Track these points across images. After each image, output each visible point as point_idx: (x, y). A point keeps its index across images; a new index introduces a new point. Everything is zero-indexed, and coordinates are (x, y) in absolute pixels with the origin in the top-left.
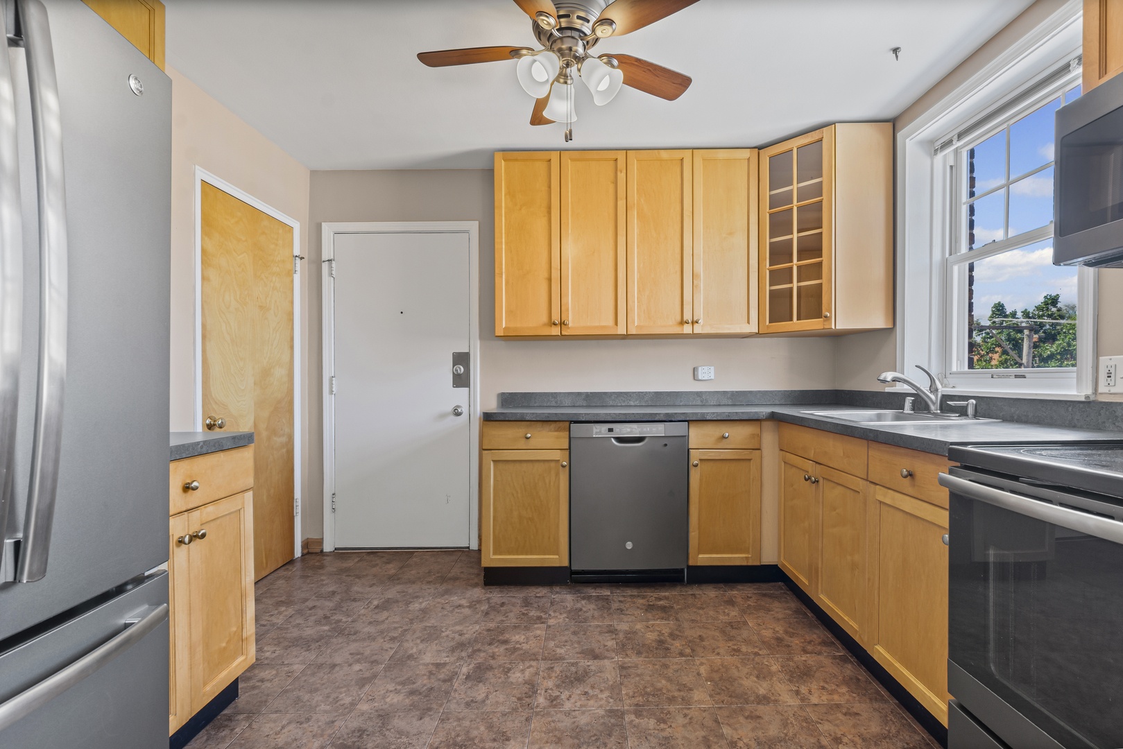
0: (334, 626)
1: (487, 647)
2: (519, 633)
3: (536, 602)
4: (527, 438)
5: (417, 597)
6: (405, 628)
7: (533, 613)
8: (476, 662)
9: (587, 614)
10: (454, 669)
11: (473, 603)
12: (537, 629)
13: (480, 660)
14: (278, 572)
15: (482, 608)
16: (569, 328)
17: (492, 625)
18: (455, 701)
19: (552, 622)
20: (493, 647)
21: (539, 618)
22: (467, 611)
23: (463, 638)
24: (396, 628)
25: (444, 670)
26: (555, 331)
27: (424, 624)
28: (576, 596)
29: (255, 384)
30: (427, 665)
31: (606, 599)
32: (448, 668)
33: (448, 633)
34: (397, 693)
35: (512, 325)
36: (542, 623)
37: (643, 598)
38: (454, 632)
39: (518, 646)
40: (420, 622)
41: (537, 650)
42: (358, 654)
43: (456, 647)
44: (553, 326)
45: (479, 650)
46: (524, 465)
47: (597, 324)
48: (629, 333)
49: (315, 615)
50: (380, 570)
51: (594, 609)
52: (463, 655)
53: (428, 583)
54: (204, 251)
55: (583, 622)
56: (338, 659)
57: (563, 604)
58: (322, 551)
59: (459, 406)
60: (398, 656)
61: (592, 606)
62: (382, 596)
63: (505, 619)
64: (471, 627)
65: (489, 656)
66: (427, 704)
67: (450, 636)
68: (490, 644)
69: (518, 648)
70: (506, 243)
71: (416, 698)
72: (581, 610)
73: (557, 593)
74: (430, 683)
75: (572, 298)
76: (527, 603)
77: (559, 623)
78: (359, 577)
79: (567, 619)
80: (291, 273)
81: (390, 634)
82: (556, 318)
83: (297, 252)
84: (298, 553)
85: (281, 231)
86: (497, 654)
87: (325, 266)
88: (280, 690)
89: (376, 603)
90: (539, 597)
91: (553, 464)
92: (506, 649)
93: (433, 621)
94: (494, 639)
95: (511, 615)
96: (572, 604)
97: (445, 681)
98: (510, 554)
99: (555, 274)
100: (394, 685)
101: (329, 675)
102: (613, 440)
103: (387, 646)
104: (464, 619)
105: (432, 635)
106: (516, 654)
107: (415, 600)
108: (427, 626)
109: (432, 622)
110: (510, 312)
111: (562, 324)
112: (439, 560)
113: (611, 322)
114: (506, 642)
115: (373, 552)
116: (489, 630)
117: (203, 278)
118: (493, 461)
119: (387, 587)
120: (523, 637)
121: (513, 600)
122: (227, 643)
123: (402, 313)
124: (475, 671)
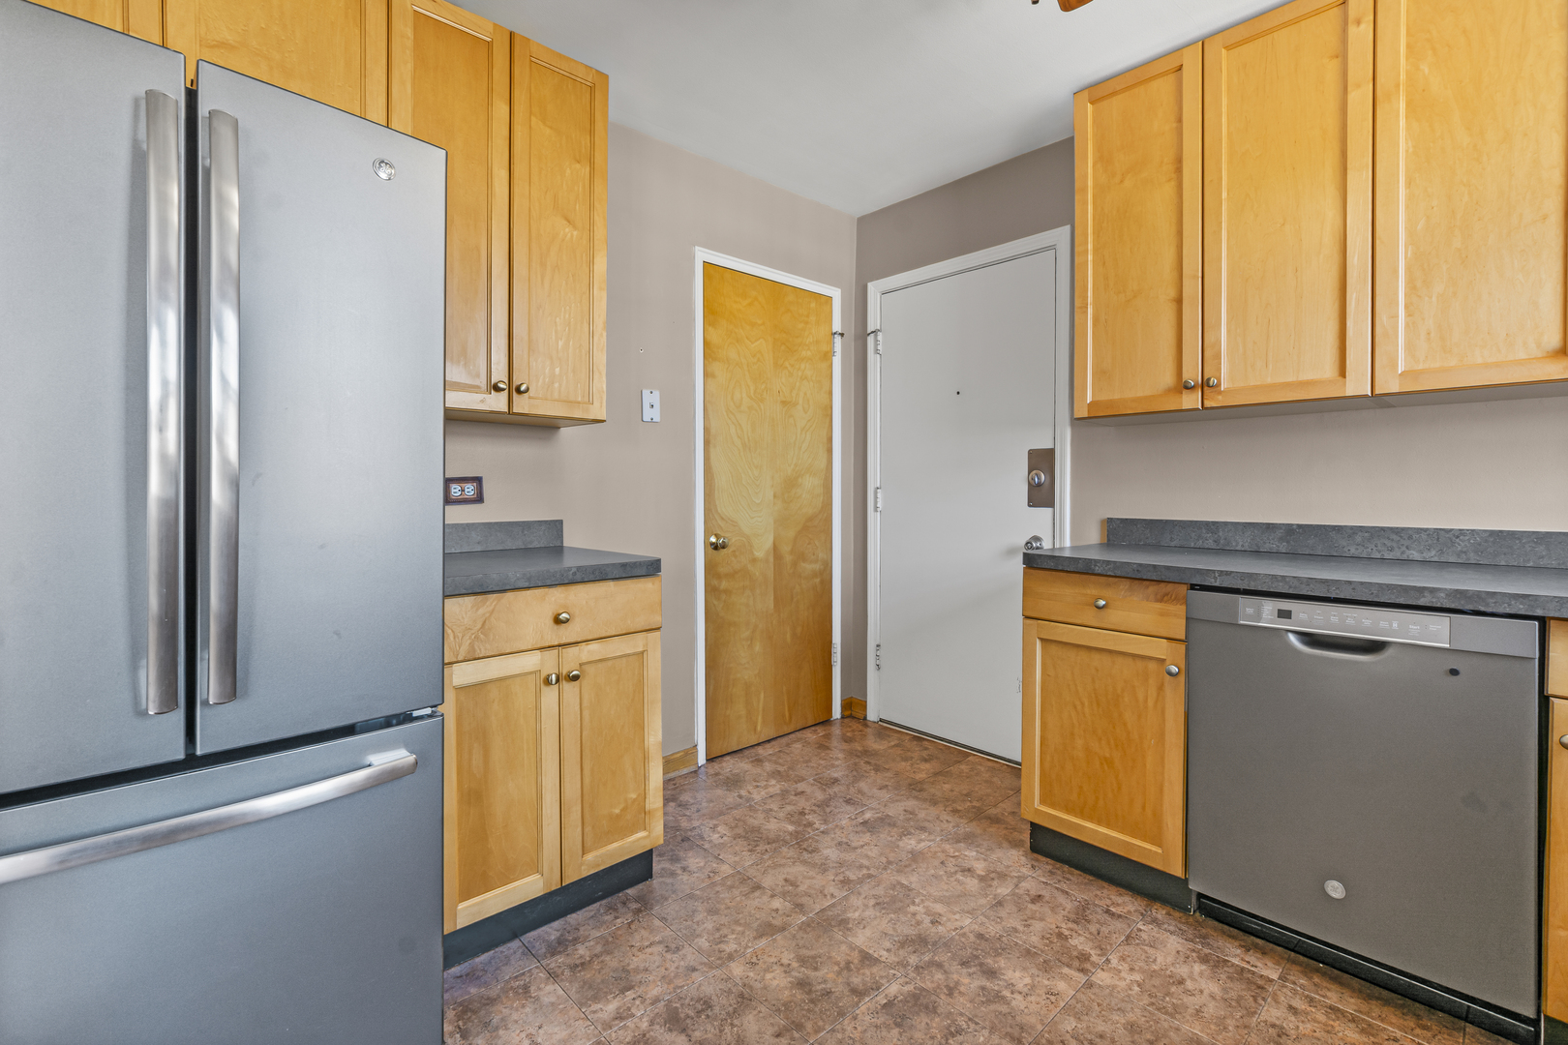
0: (800, 829)
1: (955, 967)
2: (1025, 969)
3: (1098, 922)
4: (1098, 607)
5: (923, 829)
6: (872, 871)
7: (1079, 942)
8: (920, 984)
9: (1188, 1000)
10: (881, 977)
11: (992, 875)
12: (1064, 977)
13: (929, 985)
14: (804, 731)
15: (999, 891)
16: (1220, 393)
17: (993, 929)
18: (840, 1036)
19: (1102, 977)
20: (965, 970)
21: (1084, 957)
22: (972, 884)
23: (933, 930)
24: (861, 867)
25: (867, 972)
26: (1191, 401)
27: (899, 878)
28: (1191, 945)
29: (775, 496)
30: (852, 947)
31: (1259, 988)
32: (875, 970)
33: (920, 909)
34: (785, 972)
35: (1103, 397)
36: (1082, 970)
37: (1363, 1031)
38: (928, 913)
39: (1006, 993)
40: (898, 871)
41: (1033, 1020)
42: (792, 885)
43: (912, 941)
44: (1185, 391)
45: (940, 966)
46: (1096, 656)
47: (1291, 379)
48: (1378, 391)
49: (794, 805)
50: (909, 768)
51: (1212, 997)
52: (911, 961)
53: (953, 811)
54: (706, 343)
55: (1166, 1013)
56: (767, 882)
57: (1151, 951)
58: (865, 718)
59: (1037, 539)
60: (830, 913)
61: (1213, 987)
62: (882, 809)
63: (1021, 928)
64: (957, 916)
65: (947, 986)
66: (804, 1016)
67: (918, 917)
68: (964, 964)
69: (1003, 998)
70: (1096, 250)
71: (799, 995)
72: (1181, 982)
73: (1154, 921)
74: (834, 981)
75: (1229, 331)
76: (1081, 916)
77: (1114, 987)
78: (877, 769)
79: (1136, 989)
80: (828, 356)
81: (847, 873)
82: (1191, 374)
83: (837, 327)
84: (837, 712)
85: (813, 305)
86: (962, 989)
87: (870, 340)
88: (688, 892)
89: (868, 815)
90: (1113, 915)
91: (1152, 666)
92: (983, 988)
93: (914, 878)
94: (977, 957)
95: (1038, 926)
96: (1170, 959)
97: (854, 991)
98: (1068, 811)
99: (1192, 288)
100: (792, 956)
101: (743, 898)
102: (1292, 637)
103: (831, 889)
104: (959, 896)
105: (894, 902)
106: (993, 1007)
107: (918, 832)
108: (899, 883)
109: (912, 880)
110: (1100, 374)
111: (1205, 384)
112: (995, 779)
113: (1328, 370)
114: (991, 973)
115: (920, 737)
116: (980, 936)
117: (706, 375)
118: (1042, 639)
119: (898, 798)
120: (1028, 980)
121: (1061, 899)
122: (621, 811)
123: (958, 393)
124: (905, 1001)
